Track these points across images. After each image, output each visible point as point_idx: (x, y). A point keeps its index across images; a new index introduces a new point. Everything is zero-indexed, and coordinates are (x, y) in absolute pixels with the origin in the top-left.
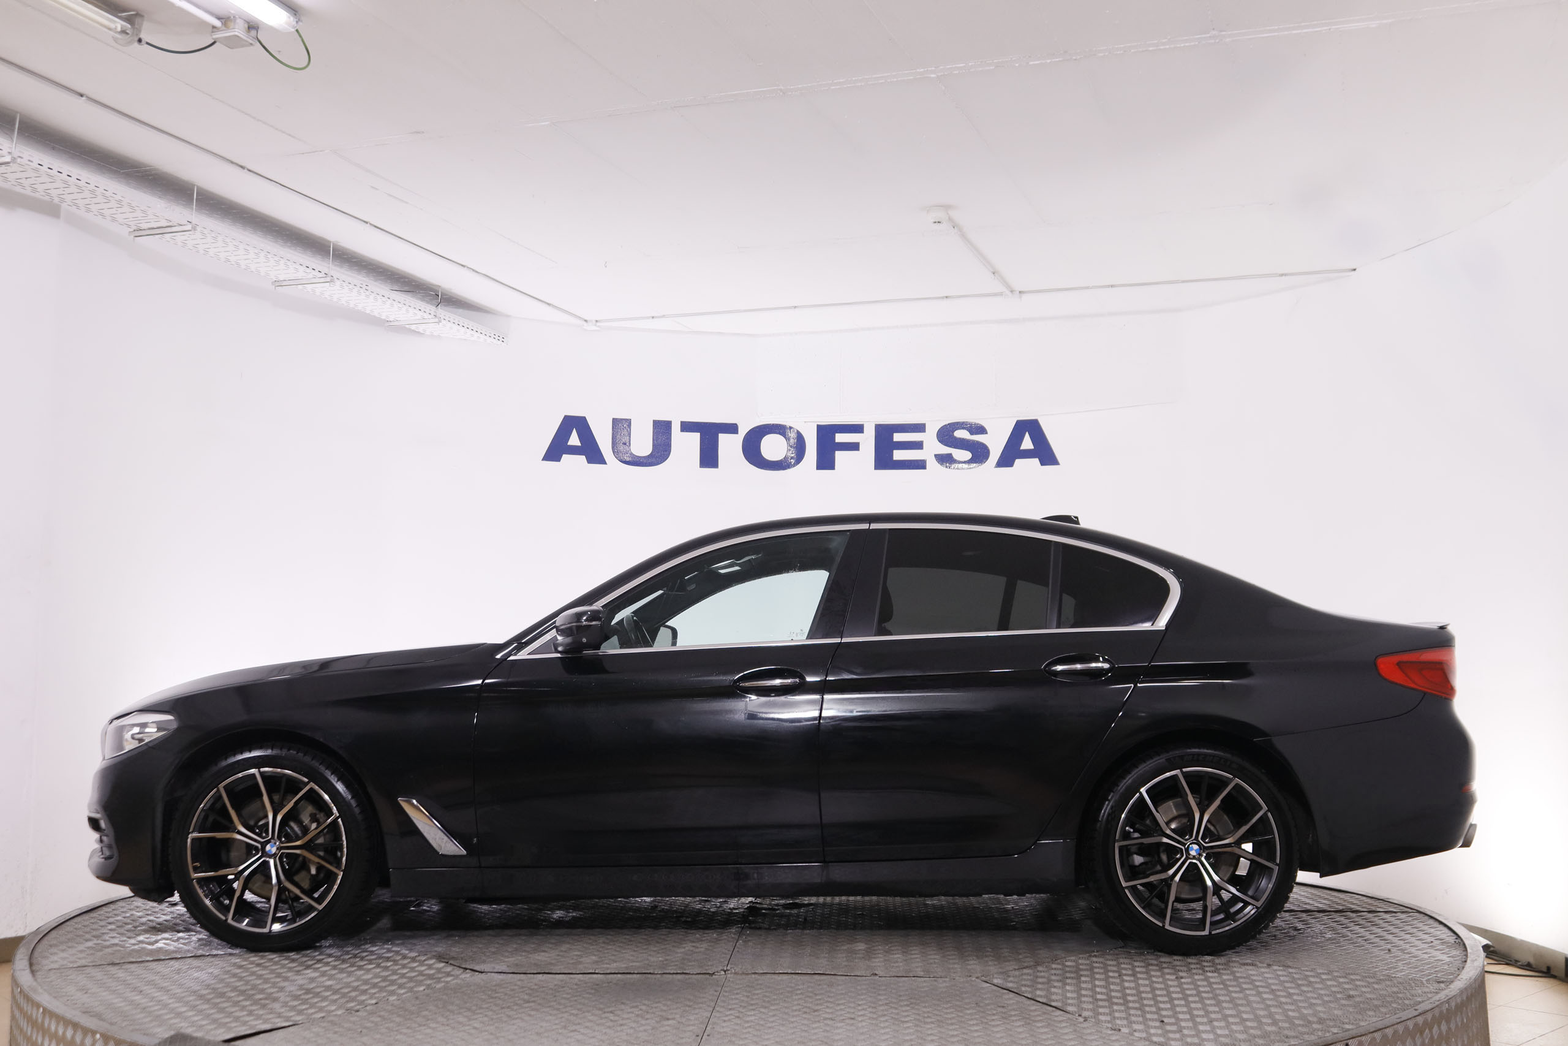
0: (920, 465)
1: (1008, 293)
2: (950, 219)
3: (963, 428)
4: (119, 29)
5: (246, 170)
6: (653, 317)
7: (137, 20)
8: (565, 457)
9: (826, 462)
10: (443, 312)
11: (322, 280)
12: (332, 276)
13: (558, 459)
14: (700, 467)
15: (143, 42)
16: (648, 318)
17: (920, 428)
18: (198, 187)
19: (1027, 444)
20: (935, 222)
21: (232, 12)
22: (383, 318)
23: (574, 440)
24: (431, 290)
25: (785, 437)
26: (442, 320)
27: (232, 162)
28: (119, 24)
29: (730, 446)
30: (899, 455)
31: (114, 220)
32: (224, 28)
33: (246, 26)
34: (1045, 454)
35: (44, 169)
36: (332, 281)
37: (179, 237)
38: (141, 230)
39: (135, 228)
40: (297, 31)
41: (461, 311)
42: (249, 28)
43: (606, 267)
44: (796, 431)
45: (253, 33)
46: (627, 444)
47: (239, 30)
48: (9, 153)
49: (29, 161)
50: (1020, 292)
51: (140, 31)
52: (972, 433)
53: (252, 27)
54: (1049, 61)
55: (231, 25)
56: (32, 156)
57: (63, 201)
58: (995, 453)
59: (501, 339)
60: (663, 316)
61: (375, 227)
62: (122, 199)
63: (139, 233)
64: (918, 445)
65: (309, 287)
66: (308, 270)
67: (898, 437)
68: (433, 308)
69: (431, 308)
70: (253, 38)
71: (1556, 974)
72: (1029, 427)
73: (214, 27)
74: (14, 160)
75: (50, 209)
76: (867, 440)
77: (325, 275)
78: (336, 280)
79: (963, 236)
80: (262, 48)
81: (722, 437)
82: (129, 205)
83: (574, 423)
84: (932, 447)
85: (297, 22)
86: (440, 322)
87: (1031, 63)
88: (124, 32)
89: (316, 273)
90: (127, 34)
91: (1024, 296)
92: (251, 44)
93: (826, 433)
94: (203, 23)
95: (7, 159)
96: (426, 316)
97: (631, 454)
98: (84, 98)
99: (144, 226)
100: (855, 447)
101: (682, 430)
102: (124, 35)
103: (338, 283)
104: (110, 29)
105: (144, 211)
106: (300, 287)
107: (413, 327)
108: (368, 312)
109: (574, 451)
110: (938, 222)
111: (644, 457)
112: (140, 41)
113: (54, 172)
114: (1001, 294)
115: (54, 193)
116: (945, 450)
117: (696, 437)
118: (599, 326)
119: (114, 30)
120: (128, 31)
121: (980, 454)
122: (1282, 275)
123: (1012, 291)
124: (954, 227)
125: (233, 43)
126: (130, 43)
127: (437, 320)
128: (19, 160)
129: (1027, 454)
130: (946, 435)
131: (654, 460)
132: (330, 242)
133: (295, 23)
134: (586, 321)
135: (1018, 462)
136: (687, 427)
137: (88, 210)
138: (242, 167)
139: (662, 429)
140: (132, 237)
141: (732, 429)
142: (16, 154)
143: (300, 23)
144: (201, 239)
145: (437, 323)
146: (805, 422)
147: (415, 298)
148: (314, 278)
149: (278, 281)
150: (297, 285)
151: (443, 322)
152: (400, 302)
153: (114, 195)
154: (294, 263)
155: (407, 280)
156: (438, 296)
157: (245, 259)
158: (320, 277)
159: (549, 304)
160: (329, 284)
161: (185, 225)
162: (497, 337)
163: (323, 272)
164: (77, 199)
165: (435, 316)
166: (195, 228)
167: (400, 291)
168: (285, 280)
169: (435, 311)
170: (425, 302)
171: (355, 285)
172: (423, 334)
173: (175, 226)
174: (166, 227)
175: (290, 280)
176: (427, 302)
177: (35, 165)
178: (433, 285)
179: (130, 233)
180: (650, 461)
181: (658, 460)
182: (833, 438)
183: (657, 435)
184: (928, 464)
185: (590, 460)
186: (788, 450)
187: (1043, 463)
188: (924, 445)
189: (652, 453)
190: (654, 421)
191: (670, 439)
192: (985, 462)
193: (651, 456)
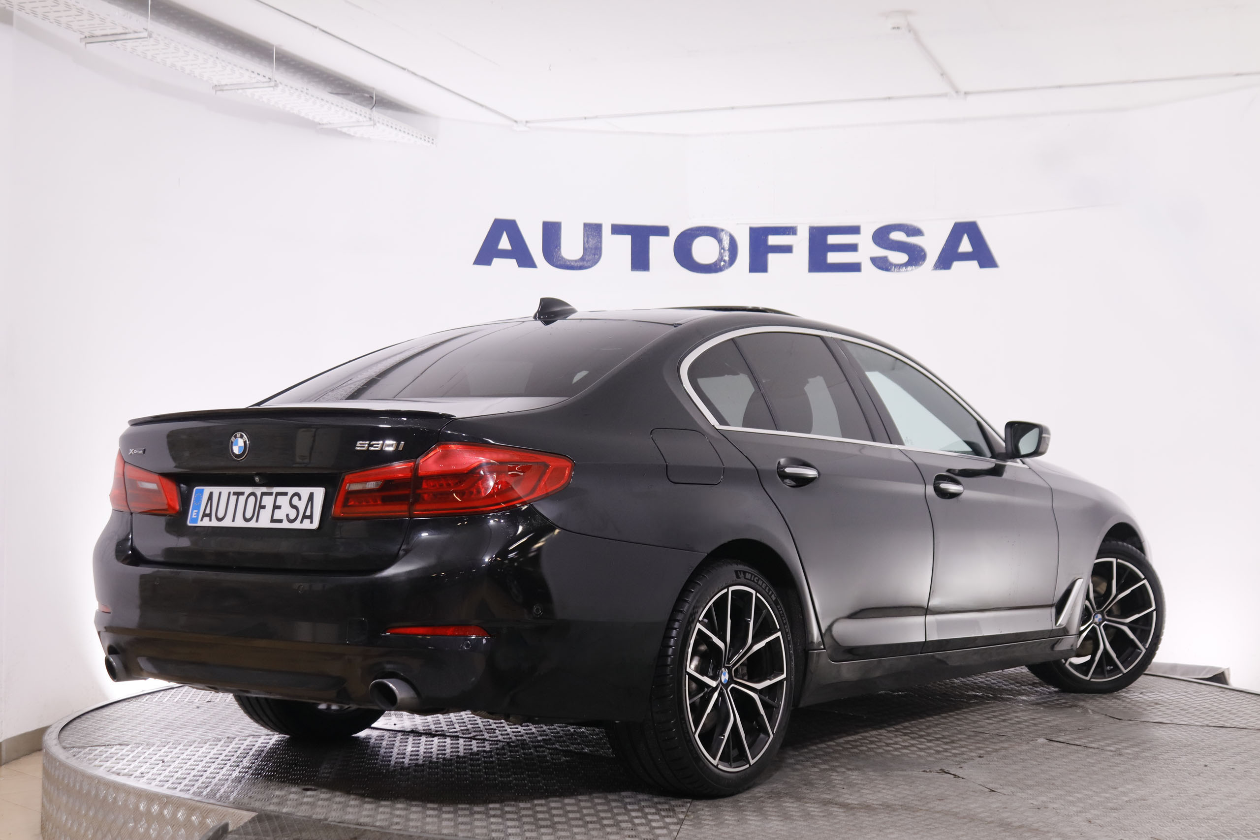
0: (855, 267)
1: (954, 94)
2: (909, 26)
3: (899, 230)
6: (585, 118)
8: (496, 261)
9: (758, 264)
10: (377, 114)
11: (266, 85)
12: (275, 81)
13: (488, 263)
14: (632, 270)
16: (581, 119)
17: (855, 230)
19: (965, 246)
20: (894, 28)
22: (317, 120)
23: (505, 244)
24: (368, 92)
25: (717, 239)
29: (661, 249)
30: (833, 258)
31: (69, 27)
34: (984, 257)
36: (276, 85)
37: (130, 44)
38: (93, 36)
39: (87, 34)
41: (390, 112)
43: (550, 70)
44: (728, 234)
46: (558, 246)
50: (966, 93)
52: (908, 235)
57: (21, 8)
58: (933, 255)
59: (430, 140)
60: (596, 117)
63: (90, 39)
64: (853, 248)
65: (249, 92)
66: (253, 75)
67: (832, 239)
68: (368, 111)
69: (365, 111)
72: (970, 229)
76: (801, 243)
77: (268, 80)
78: (279, 85)
79: (918, 40)
81: (654, 241)
83: (505, 227)
84: (867, 249)
86: (375, 124)
89: (260, 78)
91: (970, 98)
93: (759, 236)
96: (361, 119)
97: (562, 257)
99: (98, 32)
100: (788, 249)
101: (613, 233)
103: (280, 87)
105: (102, 20)
106: (240, 91)
107: (344, 130)
108: (302, 115)
109: (504, 254)
110: (898, 28)
111: (576, 261)
114: (945, 95)
116: (881, 252)
117: (627, 240)
118: (529, 127)
121: (916, 256)
123: (957, 92)
124: (910, 33)
127: (372, 123)
129: (965, 257)
130: (881, 237)
131: (585, 263)
132: (272, 46)
134: (516, 122)
135: (956, 265)
136: (617, 230)
137: (45, 18)
139: (593, 231)
140: (84, 43)
141: (663, 231)
144: (153, 45)
145: (372, 125)
146: (738, 224)
147: (354, 102)
148: (257, 82)
149: (219, 86)
150: (238, 89)
151: (378, 124)
152: (337, 106)
153: (76, 4)
154: (242, 68)
155: (341, 82)
156: (373, 98)
157: (192, 65)
158: (264, 82)
159: (482, 106)
160: (272, 89)
161: (140, 32)
162: (427, 139)
163: (267, 77)
164: (37, 8)
165: (370, 119)
166: (150, 36)
167: (337, 94)
168: (226, 85)
169: (370, 115)
170: (357, 103)
171: (297, 89)
172: (353, 136)
173: (130, 33)
174: (122, 34)
175: (231, 85)
176: (362, 104)
178: (367, 87)
179: (82, 39)
180: (580, 264)
181: (589, 264)
182: (766, 240)
183: (588, 238)
184: (863, 267)
185: (521, 264)
186: (721, 254)
187: (982, 266)
188: (860, 248)
189: (583, 256)
190: (586, 226)
191: (601, 242)
192: (921, 264)
193: (582, 259)
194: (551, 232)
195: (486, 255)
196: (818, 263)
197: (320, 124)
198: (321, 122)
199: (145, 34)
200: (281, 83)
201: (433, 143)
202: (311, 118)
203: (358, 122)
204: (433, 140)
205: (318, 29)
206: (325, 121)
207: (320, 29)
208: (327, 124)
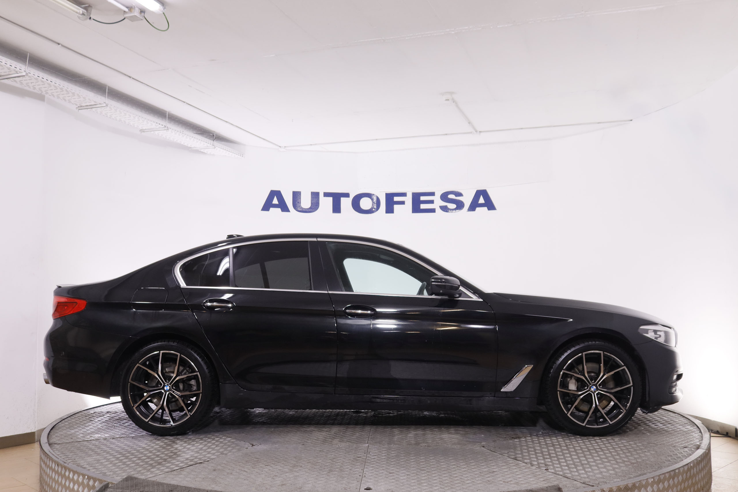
0: (433, 211)
1: (475, 132)
2: (453, 99)
3: (452, 194)
4: (81, 13)
5: (131, 78)
6: (311, 145)
7: (89, 9)
8: (271, 209)
9: (390, 210)
10: (216, 143)
11: (163, 129)
12: (168, 127)
13: (268, 210)
14: (333, 213)
15: (92, 19)
16: (309, 145)
17: (433, 194)
18: (108, 87)
19: (482, 200)
20: (446, 100)
21: (134, 4)
22: (189, 146)
23: (275, 201)
24: (211, 133)
25: (371, 199)
26: (216, 147)
27: (125, 75)
28: (81, 10)
29: (346, 203)
30: (423, 206)
31: (70, 102)
32: (129, 12)
33: (140, 11)
34: (490, 205)
35: (40, 78)
36: (168, 129)
37: (99, 110)
38: (82, 106)
39: (79, 105)
40: (164, 13)
41: (223, 143)
42: (141, 12)
43: (293, 121)
44: (376, 196)
45: (143, 14)
46: (299, 203)
47: (136, 13)
48: (24, 71)
49: (33, 75)
50: (480, 132)
51: (91, 14)
52: (456, 196)
53: (142, 11)
54: (506, 26)
55: (133, 10)
56: (35, 73)
57: (47, 93)
58: (467, 204)
59: (242, 155)
60: (316, 144)
61: (188, 104)
62: (75, 92)
63: (80, 108)
64: (432, 202)
65: (156, 132)
66: (157, 124)
67: (422, 198)
68: (212, 141)
70: (143, 16)
71: (731, 436)
72: (483, 193)
73: (124, 12)
74: (27, 74)
75: (40, 97)
76: (408, 200)
77: (164, 127)
78: (169, 129)
79: (457, 106)
80: (147, 22)
81: (343, 200)
82: (78, 95)
83: (275, 194)
84: (438, 203)
85: (164, 9)
86: (215, 148)
87: (498, 27)
88: (83, 14)
89: (160, 126)
90: (85, 15)
91: (482, 134)
92: (142, 19)
93: (390, 197)
94: (120, 10)
95: (24, 74)
96: (209, 145)
97: (301, 207)
98: (60, 45)
99: (84, 104)
100: (403, 203)
101: (324, 196)
102: (83, 16)
103: (170, 130)
104: (77, 13)
105: (84, 98)
106: (152, 132)
107: (202, 150)
108: (182, 143)
109: (275, 206)
110: (448, 100)
111: (308, 209)
112: (90, 18)
113: (45, 80)
114: (471, 133)
115: (43, 89)
116: (444, 204)
117: (330, 199)
118: (286, 149)
119: (79, 14)
120: (85, 14)
121: (460, 205)
122: (599, 123)
123: (476, 131)
124: (454, 102)
125: (133, 19)
126: (86, 19)
127: (214, 147)
128: (29, 74)
129: (482, 205)
130: (444, 197)
132: (166, 111)
133: (163, 9)
134: (280, 147)
135: (478, 209)
136: (326, 195)
137: (58, 98)
138: (130, 77)
139: (315, 196)
140: (78, 110)
141: (347, 195)
142: (28, 71)
143: (165, 10)
144: (109, 110)
146: (380, 192)
147: (206, 138)
148: (159, 128)
149: (142, 130)
150: (151, 131)
151: (216, 148)
152: (197, 139)
153: (71, 91)
154: (151, 121)
155: (200, 129)
156: (214, 136)
157: (129, 120)
158: (162, 128)
159: (264, 139)
160: (166, 131)
161: (102, 104)
162: (240, 154)
163: (163, 125)
164: (54, 93)
165: (213, 145)
166: (107, 105)
167: (199, 134)
168: (146, 129)
169: (213, 143)
170: (208, 139)
171: (178, 131)
172: (206, 153)
173: (98, 105)
174: (94, 105)
175: (148, 129)
176: (209, 139)
177: (36, 76)
178: (212, 131)
179: (77, 108)
180: (310, 210)
181: (313, 210)
182: (393, 199)
183: (313, 198)
184: (436, 210)
185: (283, 210)
186: (373, 205)
187: (489, 209)
188: (435, 202)
189: (311, 206)
190: (311, 192)
191: (319, 200)
192: (462, 209)
193: (310, 208)
194: (296, 195)
195: (267, 206)
196: (416, 209)
197: (191, 148)
198: (191, 147)
199: (104, 105)
200: (170, 128)
202: (186, 145)
203: (208, 146)
205: (185, 103)
206: (193, 146)
207: (186, 103)
208: (194, 148)
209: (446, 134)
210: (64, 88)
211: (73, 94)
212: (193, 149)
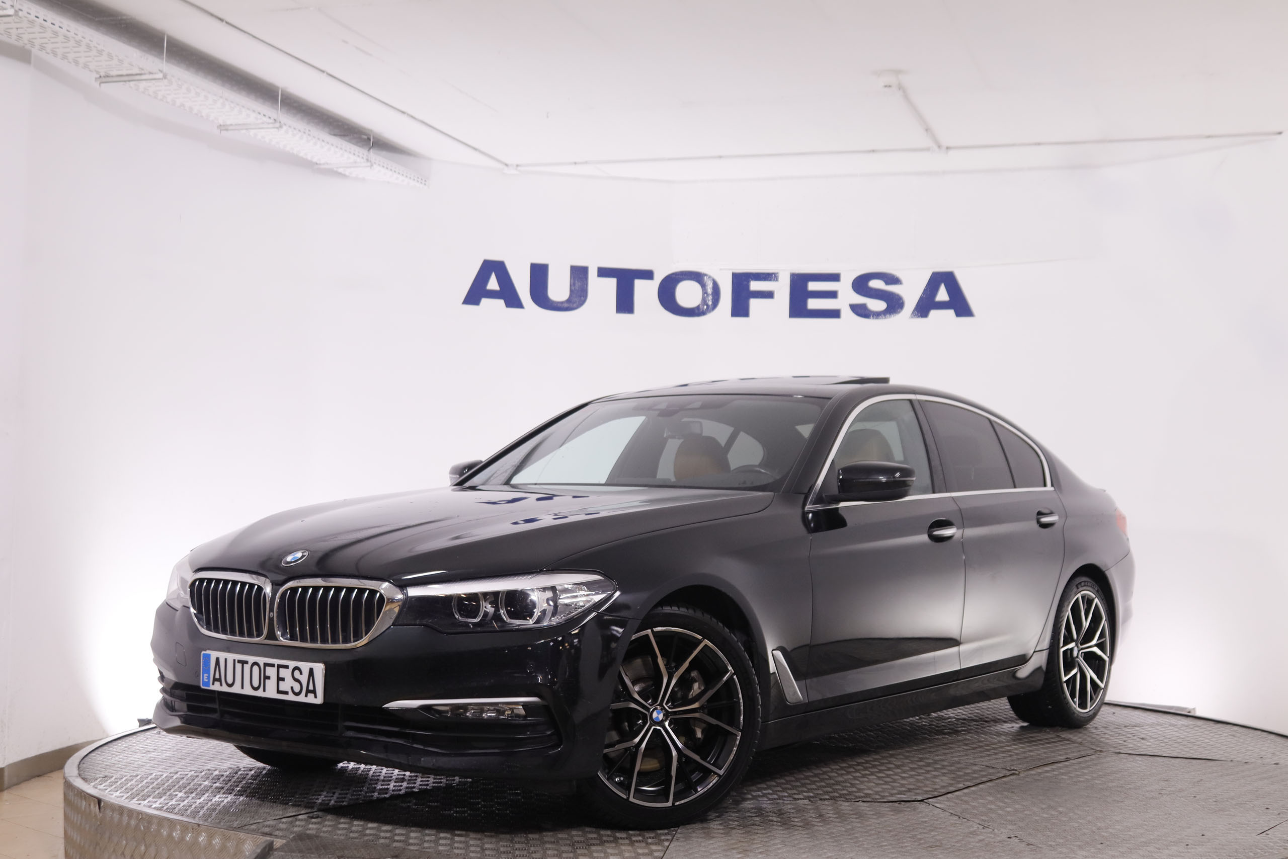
0: (835, 314)
1: (936, 149)
2: (899, 84)
3: (878, 278)
5: (224, 23)
6: (575, 163)
8: (485, 301)
9: (740, 309)
10: (375, 156)
11: (271, 126)
12: (280, 122)
13: (477, 303)
14: (617, 312)
16: (570, 164)
17: (835, 277)
18: (168, 37)
19: (942, 295)
20: (886, 86)
22: (315, 160)
23: (493, 284)
24: (366, 134)
25: (700, 284)
27: (212, 15)
29: (645, 292)
30: (813, 304)
31: (86, 67)
34: (960, 306)
35: (40, 20)
36: (281, 127)
37: (143, 85)
38: (108, 76)
39: (102, 74)
41: (384, 153)
43: (549, 117)
44: (711, 279)
46: (545, 288)
48: (11, 6)
50: (948, 148)
52: (887, 283)
56: (32, 10)
57: (42, 48)
58: (911, 301)
59: (423, 182)
60: (586, 163)
61: (331, 76)
63: (105, 78)
64: (833, 295)
65: (252, 132)
66: (259, 116)
67: (813, 286)
68: (366, 152)
69: (362, 152)
72: (947, 279)
74: (17, 13)
75: (22, 55)
76: (782, 289)
77: (273, 121)
78: (283, 126)
79: (906, 97)
81: (639, 284)
82: (109, 54)
83: (493, 268)
84: (847, 296)
86: (372, 166)
89: (266, 119)
91: (951, 152)
93: (741, 281)
95: (11, 12)
96: (359, 160)
97: (549, 298)
99: (114, 73)
100: (769, 295)
101: (599, 275)
103: (285, 128)
106: (244, 131)
107: (340, 170)
108: (301, 155)
109: (492, 295)
110: (890, 86)
111: (562, 303)
113: (48, 24)
114: (928, 149)
115: (37, 42)
116: (859, 299)
117: (612, 282)
118: (518, 170)
121: (894, 304)
122: (1208, 137)
123: (939, 147)
124: (900, 89)
127: (369, 164)
128: (20, 12)
129: (942, 306)
130: (861, 284)
131: (571, 305)
132: (278, 88)
134: (506, 165)
135: (933, 313)
136: (604, 272)
137: (64, 57)
138: (221, 20)
139: (579, 274)
140: (99, 82)
141: (648, 275)
142: (17, 6)
144: (166, 86)
145: (368, 166)
146: (721, 269)
147: (350, 142)
148: (262, 123)
149: (224, 126)
150: (242, 129)
151: (375, 166)
152: (337, 147)
153: (97, 46)
154: (248, 109)
155: (340, 124)
156: (369, 139)
157: (201, 105)
158: (269, 123)
159: (475, 149)
160: (276, 130)
161: (155, 73)
162: (420, 180)
163: (272, 118)
164: (58, 48)
165: (367, 160)
166: (165, 77)
167: (335, 135)
168: (231, 125)
169: (367, 156)
170: (353, 144)
171: (299, 131)
172: (348, 176)
173: (145, 74)
174: (137, 75)
175: (236, 125)
176: (362, 146)
177: (32, 17)
178: (365, 129)
179: (96, 78)
180: (566, 305)
181: (575, 305)
182: (748, 286)
183: (574, 280)
184: (843, 314)
185: (509, 304)
186: (704, 298)
187: (958, 314)
188: (840, 295)
189: (569, 298)
190: (571, 267)
191: (587, 285)
192: (899, 312)
193: (568, 301)
194: (539, 274)
195: (475, 296)
196: (798, 309)
197: (317, 164)
198: (318, 162)
199: (160, 76)
200: (285, 125)
201: (425, 184)
202: (309, 158)
203: (355, 162)
204: (425, 181)
206: (322, 162)
208: (324, 164)
209: (874, 151)
210: (83, 39)
211: (100, 52)
212: (322, 167)
